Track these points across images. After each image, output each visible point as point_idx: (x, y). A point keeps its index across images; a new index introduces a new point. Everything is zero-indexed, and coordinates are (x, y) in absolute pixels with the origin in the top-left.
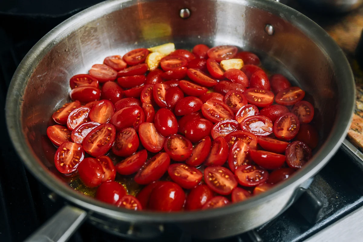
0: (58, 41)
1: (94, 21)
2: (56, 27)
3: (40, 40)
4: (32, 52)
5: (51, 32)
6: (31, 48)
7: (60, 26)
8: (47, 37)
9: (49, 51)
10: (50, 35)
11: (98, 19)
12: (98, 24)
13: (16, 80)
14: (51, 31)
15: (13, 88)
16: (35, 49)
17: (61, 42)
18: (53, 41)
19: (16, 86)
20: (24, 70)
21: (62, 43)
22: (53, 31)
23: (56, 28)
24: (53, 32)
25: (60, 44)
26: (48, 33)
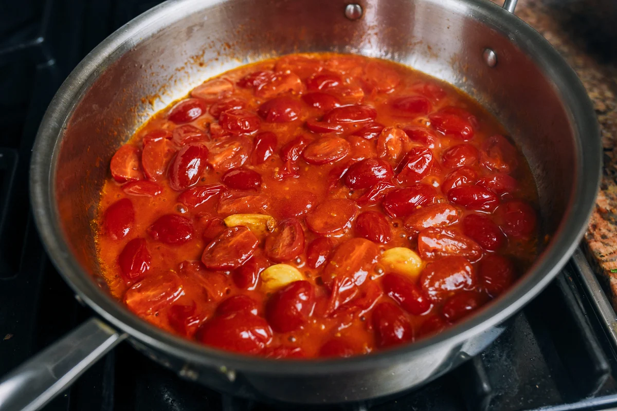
0: (135, 42)
1: (199, 12)
2: (134, 19)
3: (107, 40)
4: (90, 59)
5: (126, 27)
6: (89, 52)
7: (142, 17)
8: (118, 34)
9: (119, 57)
10: (123, 31)
11: (206, 9)
12: (206, 18)
13: (56, 104)
14: (126, 25)
15: (51, 117)
16: (95, 55)
17: (138, 45)
18: (126, 43)
19: (56, 115)
20: (73, 89)
21: (141, 46)
22: (128, 25)
23: (134, 21)
24: (128, 27)
25: (139, 47)
26: (121, 28)
